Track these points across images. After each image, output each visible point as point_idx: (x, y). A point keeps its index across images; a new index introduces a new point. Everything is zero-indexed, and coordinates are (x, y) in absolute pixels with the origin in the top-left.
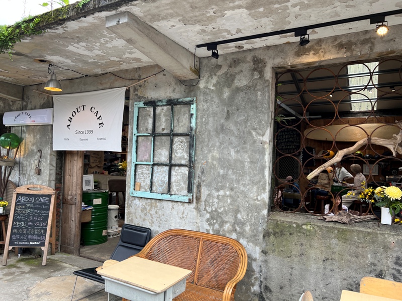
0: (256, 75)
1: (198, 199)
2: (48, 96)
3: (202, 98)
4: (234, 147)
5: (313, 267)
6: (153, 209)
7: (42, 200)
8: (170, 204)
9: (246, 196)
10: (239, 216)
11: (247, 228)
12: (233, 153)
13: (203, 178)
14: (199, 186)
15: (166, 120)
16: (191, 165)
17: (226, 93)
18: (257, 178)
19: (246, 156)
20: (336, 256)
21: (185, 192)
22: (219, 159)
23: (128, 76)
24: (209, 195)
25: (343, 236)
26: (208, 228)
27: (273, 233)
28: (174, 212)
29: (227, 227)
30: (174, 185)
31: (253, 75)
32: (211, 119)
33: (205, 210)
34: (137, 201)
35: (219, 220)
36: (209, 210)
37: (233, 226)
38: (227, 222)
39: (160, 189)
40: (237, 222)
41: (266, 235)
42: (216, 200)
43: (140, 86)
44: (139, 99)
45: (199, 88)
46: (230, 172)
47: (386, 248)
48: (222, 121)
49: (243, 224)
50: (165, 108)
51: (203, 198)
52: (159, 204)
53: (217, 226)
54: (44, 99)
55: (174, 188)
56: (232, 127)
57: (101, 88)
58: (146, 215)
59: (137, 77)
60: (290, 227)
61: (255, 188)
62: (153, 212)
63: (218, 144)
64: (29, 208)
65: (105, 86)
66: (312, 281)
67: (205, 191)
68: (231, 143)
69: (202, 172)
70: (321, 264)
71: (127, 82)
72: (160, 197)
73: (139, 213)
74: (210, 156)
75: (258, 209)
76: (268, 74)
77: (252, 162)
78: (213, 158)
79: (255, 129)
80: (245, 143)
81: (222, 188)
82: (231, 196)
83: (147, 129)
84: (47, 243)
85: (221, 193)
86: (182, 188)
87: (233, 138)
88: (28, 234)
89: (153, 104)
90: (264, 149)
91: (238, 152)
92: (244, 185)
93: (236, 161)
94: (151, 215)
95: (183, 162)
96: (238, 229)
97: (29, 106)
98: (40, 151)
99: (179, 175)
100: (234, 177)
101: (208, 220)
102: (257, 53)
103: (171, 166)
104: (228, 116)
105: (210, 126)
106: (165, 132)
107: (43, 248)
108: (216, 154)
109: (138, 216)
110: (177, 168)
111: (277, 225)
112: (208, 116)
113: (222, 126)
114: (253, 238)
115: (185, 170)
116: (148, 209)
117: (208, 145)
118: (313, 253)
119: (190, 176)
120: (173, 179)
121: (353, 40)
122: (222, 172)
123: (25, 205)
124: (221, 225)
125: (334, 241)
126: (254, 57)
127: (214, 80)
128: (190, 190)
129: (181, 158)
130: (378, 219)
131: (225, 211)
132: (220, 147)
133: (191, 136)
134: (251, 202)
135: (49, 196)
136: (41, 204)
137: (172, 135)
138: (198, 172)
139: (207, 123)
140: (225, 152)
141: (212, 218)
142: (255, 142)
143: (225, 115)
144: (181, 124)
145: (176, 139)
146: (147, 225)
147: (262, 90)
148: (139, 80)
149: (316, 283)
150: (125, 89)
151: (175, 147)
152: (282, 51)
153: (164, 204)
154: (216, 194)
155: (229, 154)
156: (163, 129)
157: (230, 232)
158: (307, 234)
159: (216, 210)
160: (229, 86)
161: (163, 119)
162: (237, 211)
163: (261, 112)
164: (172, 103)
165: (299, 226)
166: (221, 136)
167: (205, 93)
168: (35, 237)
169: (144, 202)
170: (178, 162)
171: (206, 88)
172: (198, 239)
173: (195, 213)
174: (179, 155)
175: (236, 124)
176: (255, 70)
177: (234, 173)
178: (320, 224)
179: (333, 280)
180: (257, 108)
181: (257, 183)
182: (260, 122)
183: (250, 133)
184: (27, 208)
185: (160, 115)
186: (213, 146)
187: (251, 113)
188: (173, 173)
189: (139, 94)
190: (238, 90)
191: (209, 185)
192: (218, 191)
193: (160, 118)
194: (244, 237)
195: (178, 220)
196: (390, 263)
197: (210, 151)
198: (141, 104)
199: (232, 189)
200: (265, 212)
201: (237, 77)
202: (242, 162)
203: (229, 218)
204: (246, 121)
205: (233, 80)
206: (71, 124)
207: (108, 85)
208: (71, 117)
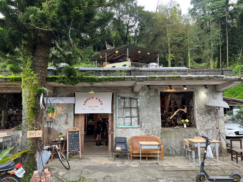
0: (156, 93)
1: (141, 126)
2: (71, 92)
3: (140, 97)
4: (151, 111)
5: (173, 139)
6: (125, 131)
7: (76, 133)
8: (132, 129)
9: (155, 124)
10: (154, 130)
11: (156, 133)
12: (151, 113)
13: (142, 120)
14: (141, 123)
15: (128, 103)
16: (138, 116)
17: (148, 97)
18: (158, 120)
19: (155, 114)
20: (177, 136)
21: (137, 125)
22: (147, 115)
23: (113, 89)
24: (145, 125)
25: (178, 131)
26: (145, 134)
27: (163, 133)
28: (133, 131)
29: (150, 133)
30: (132, 123)
31: (155, 93)
32: (144, 104)
33: (144, 129)
34: (119, 129)
35: (148, 132)
36: (145, 129)
37: (152, 133)
38: (150, 132)
39: (127, 125)
40: (153, 131)
41: (161, 133)
42: (147, 126)
43: (118, 92)
44: (118, 96)
45: (139, 95)
46: (150, 118)
47: (187, 132)
48: (147, 104)
49: (155, 132)
50: (128, 100)
51: (143, 126)
52: (127, 129)
53: (147, 133)
54: (69, 93)
55: (133, 124)
56: (150, 106)
57: (100, 91)
58: (122, 133)
59: (116, 89)
60: (167, 131)
61: (158, 122)
62: (125, 132)
63: (146, 111)
64: (73, 137)
65: (102, 91)
66: (173, 143)
67: (143, 124)
68: (150, 110)
69: (142, 119)
70: (174, 139)
71: (112, 91)
72: (128, 127)
73: (120, 133)
74: (144, 114)
75: (159, 127)
76: (159, 93)
77: (156, 115)
78: (145, 114)
79: (157, 107)
80: (154, 110)
81: (148, 123)
82: (151, 125)
83: (121, 106)
84: (80, 150)
85: (148, 124)
86: (136, 124)
87: (151, 109)
88: (74, 147)
89: (124, 98)
90: (159, 112)
91: (152, 113)
92: (155, 121)
93: (152, 115)
94: (125, 133)
95: (135, 116)
96: (154, 133)
97: (59, 95)
98: (67, 114)
99: (135, 120)
100: (152, 119)
101: (145, 132)
102: (156, 88)
103: (131, 117)
104: (149, 103)
105: (144, 105)
106: (128, 107)
107: (79, 151)
108: (146, 113)
109: (119, 134)
110: (133, 118)
111: (164, 131)
112: (143, 103)
113: (147, 106)
114: (158, 135)
115: (137, 119)
116: (123, 131)
117: (143, 111)
118: (173, 136)
119: (139, 120)
120: (132, 121)
121: (178, 88)
122: (148, 118)
123: (71, 136)
124: (149, 133)
125: (177, 133)
126: (155, 88)
127: (144, 93)
128: (139, 124)
129: (134, 115)
131: (150, 129)
132: (147, 111)
133: (137, 108)
134: (157, 126)
135: (78, 131)
136: (76, 135)
137: (131, 108)
138: (141, 119)
139: (143, 105)
140: (149, 113)
141: (146, 131)
142: (157, 110)
143: (148, 103)
144: (134, 105)
145: (132, 109)
146: (124, 136)
147: (158, 97)
148: (117, 90)
149: (174, 143)
150: (112, 93)
151: (132, 111)
152: (162, 88)
153: (129, 129)
154: (147, 125)
155: (150, 113)
156: (128, 106)
157: (151, 134)
158: (171, 132)
159: (147, 129)
160: (149, 95)
161: (127, 103)
162: (153, 129)
163: (158, 102)
164: (131, 98)
165: (169, 130)
166: (147, 108)
167: (141, 96)
168: (76, 148)
169: (122, 129)
170: (133, 116)
171: (142, 95)
172: (143, 138)
173: (140, 130)
174: (134, 114)
175: (151, 105)
176: (155, 92)
177: (152, 118)
178: (174, 129)
179: (177, 141)
180: (157, 101)
181: (158, 121)
182: (158, 105)
183: (155, 108)
184: (72, 137)
185: (126, 102)
186: (145, 111)
187: (155, 103)
188: (132, 119)
189: (118, 95)
190: (151, 96)
191: (144, 122)
192: (147, 123)
194: (155, 135)
195: (135, 133)
196: (187, 135)
197: (144, 113)
198: (119, 98)
199: (151, 123)
200: (161, 128)
201: (151, 93)
202: (154, 115)
203: (151, 131)
204: (154, 105)
205: (150, 94)
206: (86, 103)
207: (104, 91)
208: (86, 101)
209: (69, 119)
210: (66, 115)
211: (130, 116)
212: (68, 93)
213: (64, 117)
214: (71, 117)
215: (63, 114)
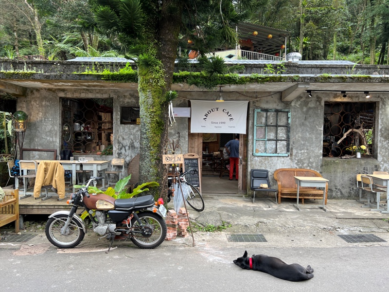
0: (318, 103)
1: (291, 155)
3: (293, 110)
4: (309, 132)
5: (339, 175)
6: (266, 161)
7: (194, 161)
8: (276, 158)
9: (313, 152)
10: (311, 160)
11: (314, 164)
12: (308, 134)
13: (294, 146)
14: (292, 149)
15: (273, 119)
16: (288, 139)
17: (305, 109)
18: (318, 145)
19: (314, 136)
20: (346, 170)
21: (285, 152)
22: (302, 137)
23: (249, 95)
24: (297, 153)
25: (348, 163)
26: (296, 166)
27: (324, 165)
28: (279, 161)
29: (305, 165)
30: (278, 149)
31: (316, 103)
32: (297, 120)
33: (295, 159)
34: (256, 158)
35: (302, 163)
36: (297, 159)
37: (308, 164)
38: (305, 163)
39: (270, 151)
40: (310, 162)
41: (322, 166)
42: (300, 155)
43: (257, 101)
44: (257, 107)
45: (291, 106)
46: (307, 142)
47: (361, 165)
48: (303, 121)
49: (312, 163)
50: (273, 113)
51: (294, 154)
52: (269, 158)
53: (300, 165)
55: (278, 151)
56: (308, 124)
57: (229, 99)
58: (262, 164)
59: (255, 96)
60: (331, 162)
61: (317, 148)
62: (266, 162)
63: (301, 131)
64: (190, 166)
65: (232, 98)
66: (338, 180)
67: (294, 151)
68: (307, 130)
69: (293, 143)
70: (341, 174)
71: (248, 98)
72: (272, 155)
73: (258, 163)
74: (297, 136)
75: (318, 156)
76: (323, 104)
77: (316, 138)
78: (299, 137)
79: (317, 125)
80: (313, 130)
81: (303, 149)
82: (307, 152)
83: (261, 123)
84: (200, 185)
85: (303, 151)
86: (283, 151)
87: (308, 129)
88: (192, 181)
89: (267, 111)
90: (321, 133)
91: (310, 134)
92: (313, 148)
93: (309, 138)
94: (265, 164)
95: (283, 139)
96: (310, 165)
98: (179, 133)
99: (282, 145)
100: (308, 144)
101: (296, 163)
102: (318, 94)
103: (277, 140)
104: (306, 119)
105: (297, 123)
106: (272, 124)
107: (199, 188)
108: (300, 135)
109: (257, 165)
110: (280, 141)
111: (326, 162)
112: (296, 118)
113: (303, 123)
114: (317, 168)
115: (285, 143)
116: (263, 161)
117: (296, 131)
118: (339, 170)
119: (288, 145)
120: (278, 146)
121: (353, 95)
122: (303, 143)
123: (188, 165)
124: (303, 164)
125: (346, 165)
126: (317, 96)
127: (299, 103)
128: (288, 151)
129: (282, 137)
130: (356, 157)
131: (304, 158)
132: (302, 132)
133: (287, 127)
134: (316, 154)
135: (197, 159)
136: (194, 164)
137: (277, 126)
138: (291, 143)
139: (296, 121)
140: (304, 134)
141: (298, 162)
142: (317, 130)
143: (304, 118)
144: (282, 121)
145: (279, 128)
146: (264, 169)
147: (320, 109)
148: (256, 98)
149: (339, 181)
150: (248, 101)
151: (278, 132)
152: (328, 95)
153: (273, 158)
154: (300, 152)
155: (306, 135)
156: (271, 123)
157: (306, 167)
158: (337, 164)
159: (300, 159)
160: (306, 107)
161: (272, 118)
162: (310, 158)
163: (320, 118)
164: (277, 111)
165: (334, 161)
166: (302, 127)
167: (294, 108)
168: (195, 182)
169: (261, 158)
170: (280, 139)
171: (295, 106)
172: (294, 171)
173: (290, 161)
174: (281, 135)
175: (309, 122)
176: (317, 101)
177: (308, 143)
178: (341, 160)
179: (345, 178)
180: (318, 116)
181: (318, 147)
182: (320, 122)
183: (316, 127)
184: (189, 166)
185: (269, 116)
186: (299, 131)
187: (316, 118)
188: (278, 144)
189: (256, 105)
190: (310, 108)
191: (296, 149)
192: (301, 150)
193: (269, 118)
194: (313, 168)
195: (281, 165)
196: (362, 169)
197: (297, 134)
198: (259, 110)
199: (307, 150)
200: (321, 157)
201: (310, 103)
202: (312, 138)
203: (306, 161)
204: (314, 121)
205: (308, 104)
206: (207, 118)
207: (235, 98)
208: (207, 114)
209: (182, 140)
210: (177, 135)
211: (275, 139)
212: (179, 101)
213: (175, 137)
214: (184, 138)
215: (174, 133)
